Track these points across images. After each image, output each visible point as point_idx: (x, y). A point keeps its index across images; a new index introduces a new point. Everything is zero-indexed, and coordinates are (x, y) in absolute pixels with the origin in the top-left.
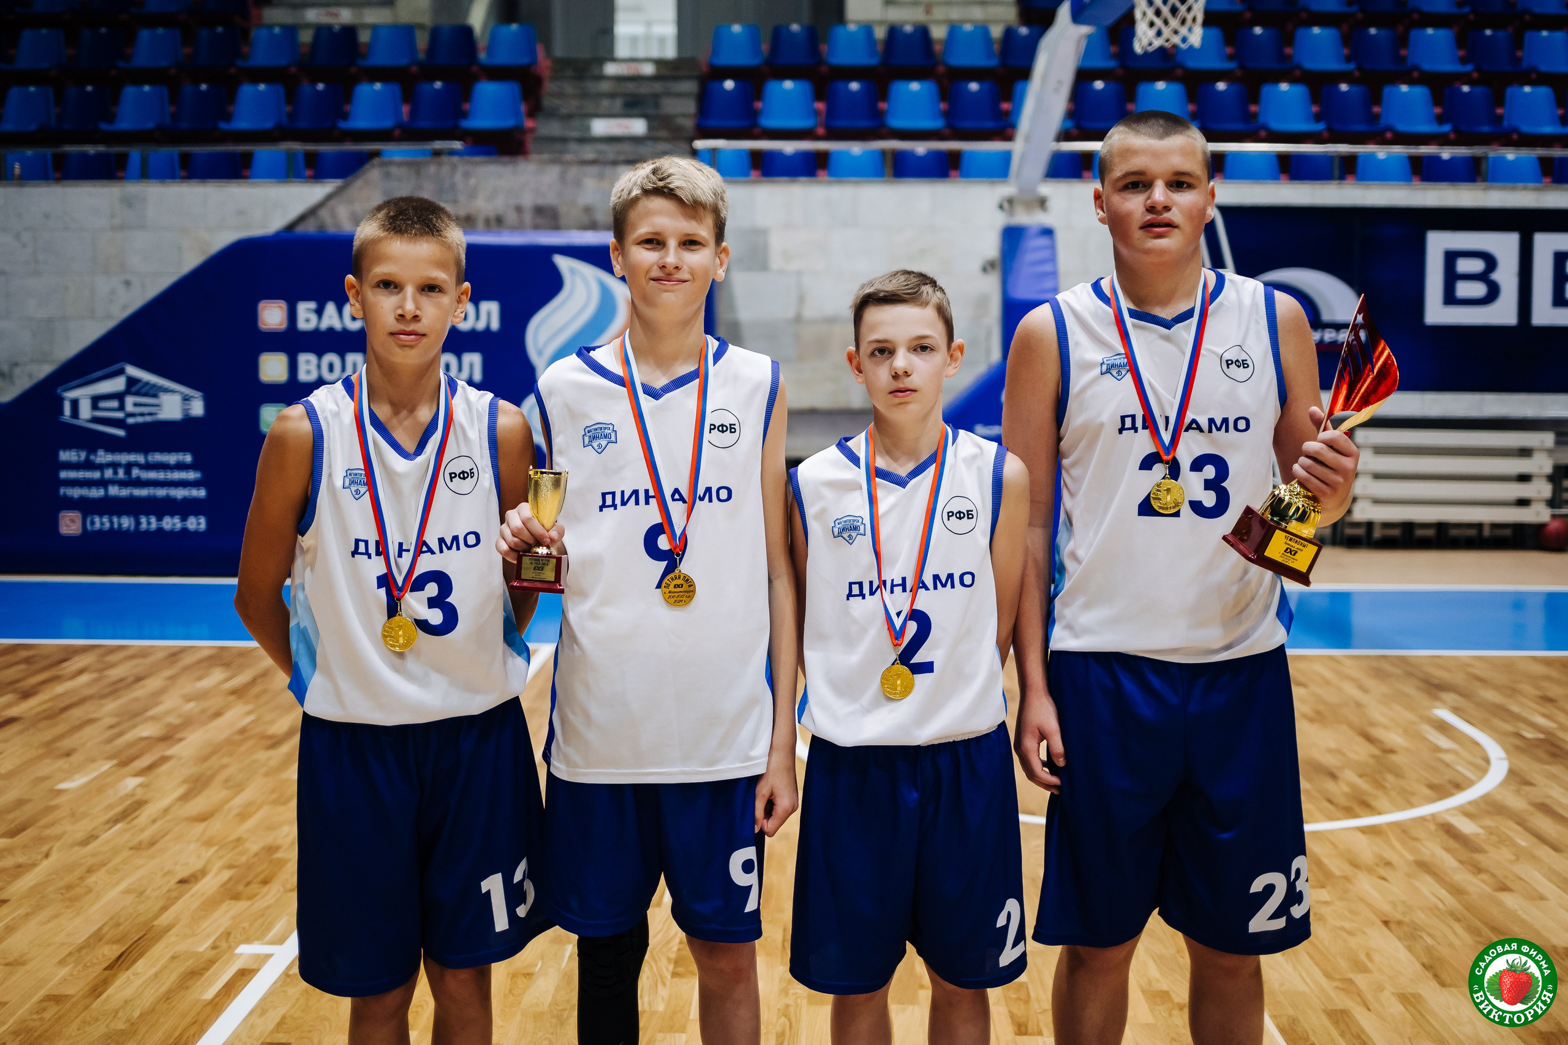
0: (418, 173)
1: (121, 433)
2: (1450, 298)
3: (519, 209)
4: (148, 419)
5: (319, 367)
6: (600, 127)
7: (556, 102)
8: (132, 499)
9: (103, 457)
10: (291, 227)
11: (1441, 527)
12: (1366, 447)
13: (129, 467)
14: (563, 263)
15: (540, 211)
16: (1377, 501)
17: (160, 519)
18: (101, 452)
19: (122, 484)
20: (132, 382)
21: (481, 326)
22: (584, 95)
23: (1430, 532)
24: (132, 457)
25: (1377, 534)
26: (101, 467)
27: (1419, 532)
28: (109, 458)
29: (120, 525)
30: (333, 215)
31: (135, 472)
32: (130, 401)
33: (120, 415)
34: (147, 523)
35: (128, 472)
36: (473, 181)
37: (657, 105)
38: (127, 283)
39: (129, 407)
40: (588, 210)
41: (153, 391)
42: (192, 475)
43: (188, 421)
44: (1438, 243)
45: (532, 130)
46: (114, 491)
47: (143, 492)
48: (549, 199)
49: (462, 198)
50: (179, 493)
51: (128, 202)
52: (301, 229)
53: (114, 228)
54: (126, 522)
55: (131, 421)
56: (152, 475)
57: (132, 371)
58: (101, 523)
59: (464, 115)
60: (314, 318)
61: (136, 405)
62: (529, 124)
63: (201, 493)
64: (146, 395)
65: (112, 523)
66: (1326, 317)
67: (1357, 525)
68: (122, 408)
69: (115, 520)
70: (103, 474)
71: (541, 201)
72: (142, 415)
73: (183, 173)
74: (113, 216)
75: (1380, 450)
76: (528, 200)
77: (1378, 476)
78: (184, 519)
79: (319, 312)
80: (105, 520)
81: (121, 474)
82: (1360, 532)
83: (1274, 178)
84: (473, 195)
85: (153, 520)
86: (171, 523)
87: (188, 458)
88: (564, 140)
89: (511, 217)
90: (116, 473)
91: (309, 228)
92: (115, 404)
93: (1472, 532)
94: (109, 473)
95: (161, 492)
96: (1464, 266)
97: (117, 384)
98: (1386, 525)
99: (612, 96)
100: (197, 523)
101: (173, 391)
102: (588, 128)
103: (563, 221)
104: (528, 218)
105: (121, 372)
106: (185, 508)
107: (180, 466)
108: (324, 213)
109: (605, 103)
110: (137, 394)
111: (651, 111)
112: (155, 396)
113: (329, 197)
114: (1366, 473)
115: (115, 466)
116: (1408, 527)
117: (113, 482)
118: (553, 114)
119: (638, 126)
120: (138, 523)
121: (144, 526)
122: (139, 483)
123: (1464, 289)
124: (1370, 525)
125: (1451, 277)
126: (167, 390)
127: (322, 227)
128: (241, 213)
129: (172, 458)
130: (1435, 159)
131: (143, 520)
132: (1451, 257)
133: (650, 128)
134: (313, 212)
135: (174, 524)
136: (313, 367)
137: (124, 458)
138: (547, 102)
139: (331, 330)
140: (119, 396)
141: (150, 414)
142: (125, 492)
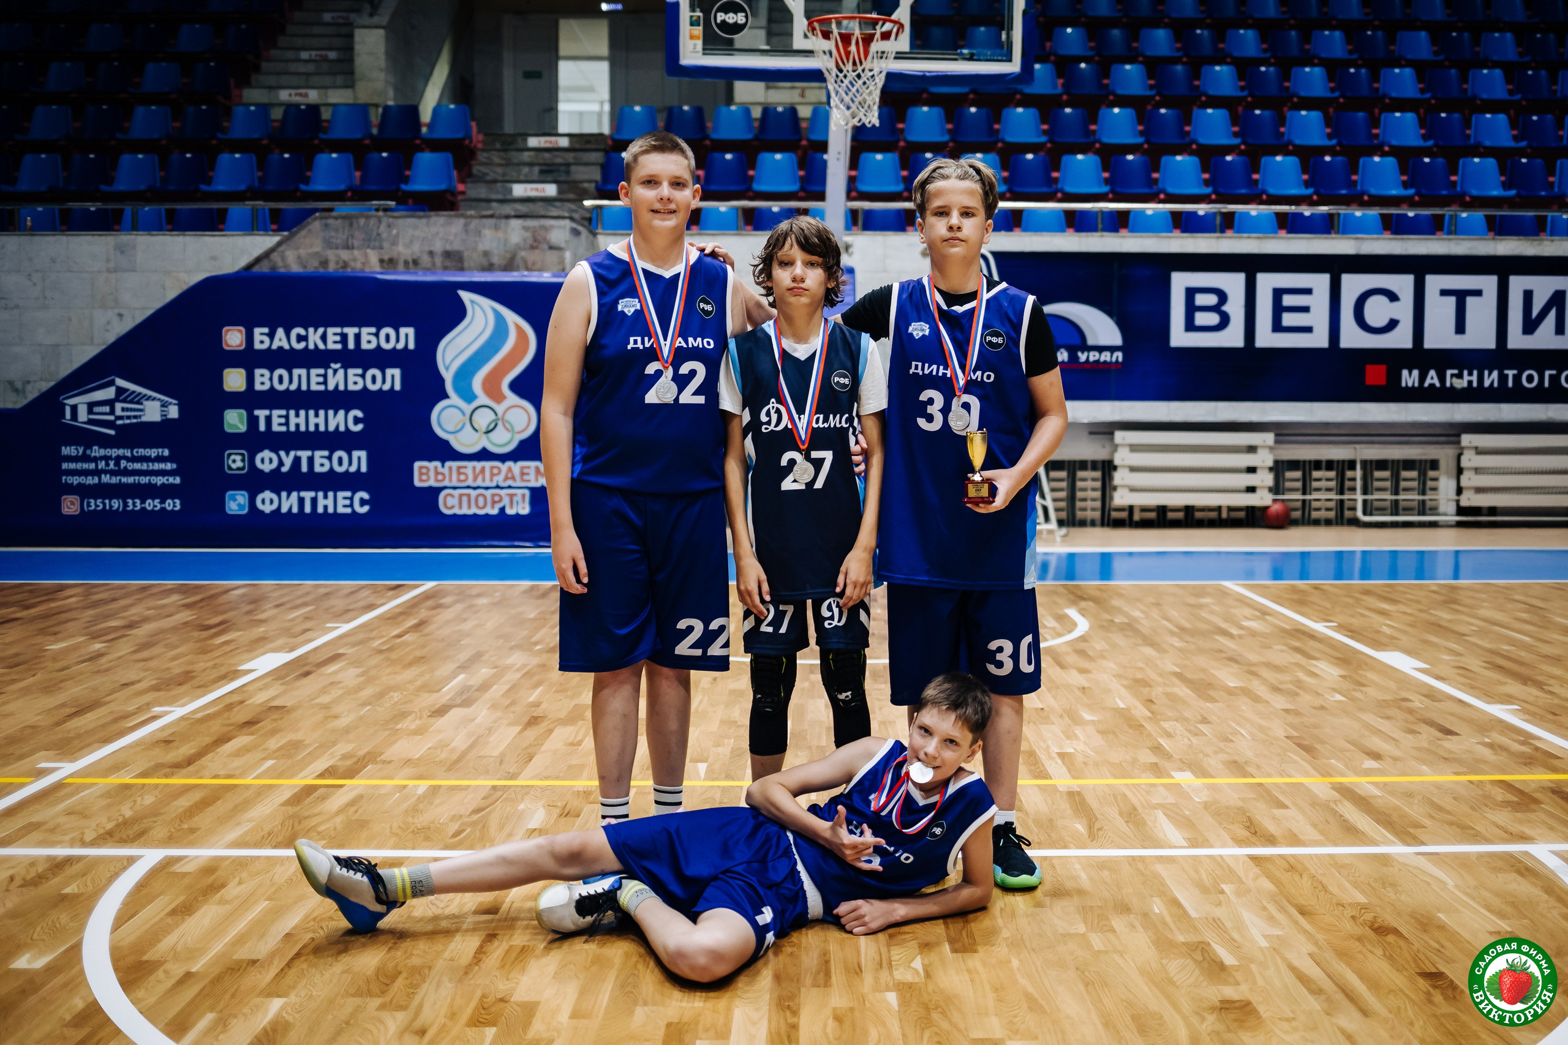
0: (351, 225)
1: (112, 432)
2: (1190, 326)
3: (431, 253)
4: (134, 421)
5: (271, 379)
6: (519, 190)
7: (484, 169)
8: (120, 485)
9: (97, 451)
10: (249, 267)
11: (1189, 510)
12: (1123, 445)
13: (118, 459)
14: (465, 296)
15: (447, 254)
16: (1133, 490)
17: (143, 502)
18: (95, 448)
19: (113, 473)
20: (120, 391)
21: (400, 346)
22: (508, 164)
23: (1180, 515)
24: (121, 452)
25: (1137, 517)
26: (95, 460)
27: (1171, 515)
28: (102, 452)
29: (111, 506)
30: (283, 259)
31: (123, 463)
32: (119, 406)
33: (112, 418)
34: (134, 504)
35: (117, 464)
36: (395, 232)
37: (568, 172)
38: (120, 315)
39: (118, 412)
40: (486, 254)
41: (138, 399)
42: (169, 466)
43: (166, 422)
44: (1180, 281)
45: (463, 193)
46: (106, 479)
47: (131, 480)
48: (457, 246)
49: (386, 245)
50: (159, 480)
51: (121, 249)
52: (256, 269)
53: (109, 271)
54: (116, 504)
55: (119, 422)
56: (137, 466)
57: (120, 382)
58: (95, 504)
59: (406, 180)
60: (267, 339)
61: (123, 409)
62: (461, 187)
63: (178, 480)
64: (131, 402)
65: (104, 504)
66: (1091, 342)
67: (1120, 509)
68: (112, 412)
69: (107, 501)
70: (97, 465)
71: (448, 248)
72: (129, 417)
73: (170, 227)
74: (108, 261)
75: (1134, 448)
76: (438, 247)
77: (1133, 469)
78: (163, 502)
79: (271, 335)
80: (99, 501)
81: (112, 463)
82: (1124, 515)
83: (1062, 230)
84: (394, 243)
85: (138, 501)
86: (152, 504)
87: (166, 453)
88: (489, 201)
89: (425, 260)
90: (107, 465)
91: (264, 268)
92: (107, 409)
93: (1214, 515)
94: (102, 465)
95: (144, 480)
96: (1201, 300)
97: (109, 393)
98: (1144, 509)
99: (531, 165)
100: (173, 505)
101: (154, 399)
102: (510, 191)
103: (466, 265)
104: (438, 260)
105: (112, 383)
106: (164, 492)
107: (160, 459)
108: (275, 256)
109: (526, 170)
110: (124, 401)
111: (563, 178)
112: (139, 403)
113: (279, 244)
114: (1124, 466)
115: (107, 458)
116: (1162, 510)
117: (105, 472)
118: (481, 179)
119: (551, 190)
120: (126, 505)
121: (131, 507)
122: (127, 473)
123: (1201, 319)
124: (1131, 509)
125: (1191, 309)
126: (149, 398)
127: (274, 268)
128: (214, 258)
129: (153, 453)
130: (1193, 214)
131: (130, 501)
132: (1191, 293)
133: (560, 191)
134: (267, 255)
135: (155, 506)
136: (266, 379)
137: (114, 452)
138: (476, 169)
139: (281, 348)
140: (110, 403)
141: (135, 417)
142: (115, 480)
